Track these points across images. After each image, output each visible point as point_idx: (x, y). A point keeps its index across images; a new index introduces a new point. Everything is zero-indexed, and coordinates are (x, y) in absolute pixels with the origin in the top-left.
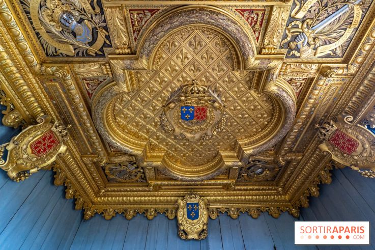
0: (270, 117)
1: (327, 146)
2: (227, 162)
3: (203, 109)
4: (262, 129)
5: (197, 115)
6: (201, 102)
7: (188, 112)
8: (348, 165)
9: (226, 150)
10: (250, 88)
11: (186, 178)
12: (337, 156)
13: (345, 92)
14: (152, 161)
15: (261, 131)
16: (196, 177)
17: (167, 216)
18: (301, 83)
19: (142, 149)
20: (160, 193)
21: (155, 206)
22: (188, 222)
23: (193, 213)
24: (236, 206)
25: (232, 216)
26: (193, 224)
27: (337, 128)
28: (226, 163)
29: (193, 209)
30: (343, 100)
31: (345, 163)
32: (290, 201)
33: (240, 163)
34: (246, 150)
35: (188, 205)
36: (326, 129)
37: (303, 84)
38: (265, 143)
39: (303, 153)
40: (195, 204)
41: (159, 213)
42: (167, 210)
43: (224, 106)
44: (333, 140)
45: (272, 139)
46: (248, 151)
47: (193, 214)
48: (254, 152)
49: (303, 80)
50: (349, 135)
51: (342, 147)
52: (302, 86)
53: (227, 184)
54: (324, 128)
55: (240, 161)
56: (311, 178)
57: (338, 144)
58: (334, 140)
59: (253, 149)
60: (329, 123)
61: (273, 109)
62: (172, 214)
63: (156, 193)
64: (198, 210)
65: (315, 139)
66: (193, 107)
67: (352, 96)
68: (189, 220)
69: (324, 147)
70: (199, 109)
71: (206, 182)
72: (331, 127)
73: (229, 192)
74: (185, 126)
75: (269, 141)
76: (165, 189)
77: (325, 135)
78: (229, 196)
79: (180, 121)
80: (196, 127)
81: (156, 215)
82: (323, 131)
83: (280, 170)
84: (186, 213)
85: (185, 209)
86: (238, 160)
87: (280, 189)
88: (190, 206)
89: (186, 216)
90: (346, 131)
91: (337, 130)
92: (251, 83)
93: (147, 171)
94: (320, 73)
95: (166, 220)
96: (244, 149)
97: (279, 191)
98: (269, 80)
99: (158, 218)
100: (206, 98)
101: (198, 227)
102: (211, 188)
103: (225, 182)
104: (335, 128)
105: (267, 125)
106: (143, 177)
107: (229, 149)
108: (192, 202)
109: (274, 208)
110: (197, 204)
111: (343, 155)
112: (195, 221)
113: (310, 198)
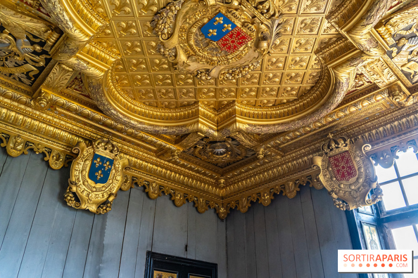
0: (296, 98)
1: (323, 161)
2: (202, 123)
3: (244, 38)
4: (274, 105)
5: (226, 40)
6: (253, 27)
7: (220, 27)
8: (329, 189)
9: (208, 105)
10: (317, 52)
11: (121, 116)
12: (325, 176)
13: (380, 117)
14: (88, 63)
15: (271, 107)
16: (137, 121)
17: (47, 162)
18: (363, 85)
19: (92, 35)
20: (44, 115)
21: (27, 136)
22: (86, 183)
23: (99, 172)
24: (159, 181)
25: (151, 194)
26: (94, 190)
27: (348, 150)
28: (200, 125)
29: (101, 167)
30: (372, 123)
31: (328, 186)
32: (222, 198)
33: (216, 134)
34: (240, 122)
35: (95, 156)
36: (338, 144)
37: (363, 87)
38: (267, 125)
39: (285, 153)
40: (108, 160)
41: (32, 150)
42: (50, 152)
43: (269, 52)
44: (335, 160)
45: (279, 124)
46: (242, 124)
47: (99, 174)
48: (247, 129)
49: (368, 82)
50: (354, 162)
51: (338, 171)
52: (361, 88)
53: (170, 149)
54: (337, 143)
55: (218, 131)
56: (272, 184)
57: (336, 166)
58: (337, 160)
59: (249, 124)
60: (345, 140)
61: (309, 90)
62: (58, 159)
63: (38, 113)
64: (110, 170)
65: (311, 146)
66: (234, 26)
67: (382, 126)
68: (90, 181)
69: (319, 161)
70: (239, 34)
71: (142, 134)
72: (344, 145)
73: (158, 160)
74: (192, 42)
75: (274, 125)
76: (60, 113)
77: (332, 150)
78: (156, 166)
79: (194, 30)
80: (206, 54)
81: (26, 152)
82: (333, 145)
83: (243, 159)
84: (88, 169)
85: (89, 163)
86: (215, 128)
87: (222, 181)
88: (98, 160)
89: (86, 173)
90: (355, 158)
91: (347, 151)
92: (325, 48)
93: (56, 70)
94: (388, 88)
95: (41, 167)
96: (237, 118)
97: (220, 183)
98: (352, 64)
99: (26, 158)
100: (263, 26)
101: (101, 195)
102: (138, 145)
103: (169, 145)
104: (347, 148)
105: (284, 103)
106: (31, 74)
107: (212, 106)
108: (104, 156)
109: (203, 200)
110: (112, 162)
111: (331, 178)
112: (99, 185)
113: (254, 204)
